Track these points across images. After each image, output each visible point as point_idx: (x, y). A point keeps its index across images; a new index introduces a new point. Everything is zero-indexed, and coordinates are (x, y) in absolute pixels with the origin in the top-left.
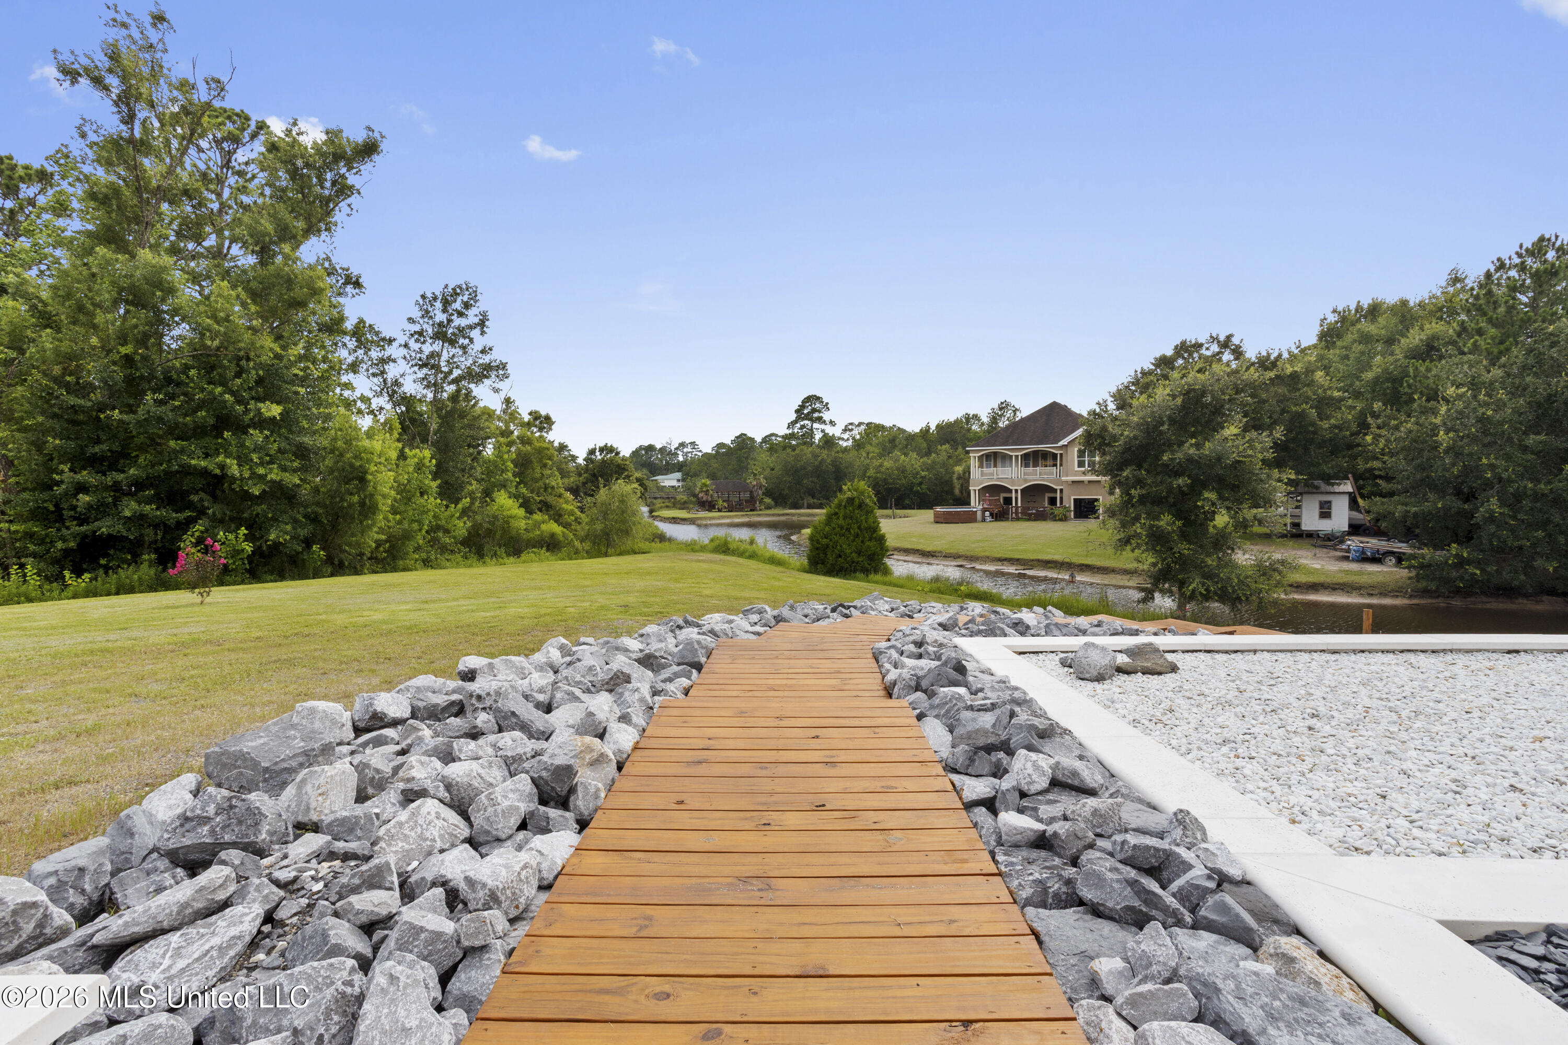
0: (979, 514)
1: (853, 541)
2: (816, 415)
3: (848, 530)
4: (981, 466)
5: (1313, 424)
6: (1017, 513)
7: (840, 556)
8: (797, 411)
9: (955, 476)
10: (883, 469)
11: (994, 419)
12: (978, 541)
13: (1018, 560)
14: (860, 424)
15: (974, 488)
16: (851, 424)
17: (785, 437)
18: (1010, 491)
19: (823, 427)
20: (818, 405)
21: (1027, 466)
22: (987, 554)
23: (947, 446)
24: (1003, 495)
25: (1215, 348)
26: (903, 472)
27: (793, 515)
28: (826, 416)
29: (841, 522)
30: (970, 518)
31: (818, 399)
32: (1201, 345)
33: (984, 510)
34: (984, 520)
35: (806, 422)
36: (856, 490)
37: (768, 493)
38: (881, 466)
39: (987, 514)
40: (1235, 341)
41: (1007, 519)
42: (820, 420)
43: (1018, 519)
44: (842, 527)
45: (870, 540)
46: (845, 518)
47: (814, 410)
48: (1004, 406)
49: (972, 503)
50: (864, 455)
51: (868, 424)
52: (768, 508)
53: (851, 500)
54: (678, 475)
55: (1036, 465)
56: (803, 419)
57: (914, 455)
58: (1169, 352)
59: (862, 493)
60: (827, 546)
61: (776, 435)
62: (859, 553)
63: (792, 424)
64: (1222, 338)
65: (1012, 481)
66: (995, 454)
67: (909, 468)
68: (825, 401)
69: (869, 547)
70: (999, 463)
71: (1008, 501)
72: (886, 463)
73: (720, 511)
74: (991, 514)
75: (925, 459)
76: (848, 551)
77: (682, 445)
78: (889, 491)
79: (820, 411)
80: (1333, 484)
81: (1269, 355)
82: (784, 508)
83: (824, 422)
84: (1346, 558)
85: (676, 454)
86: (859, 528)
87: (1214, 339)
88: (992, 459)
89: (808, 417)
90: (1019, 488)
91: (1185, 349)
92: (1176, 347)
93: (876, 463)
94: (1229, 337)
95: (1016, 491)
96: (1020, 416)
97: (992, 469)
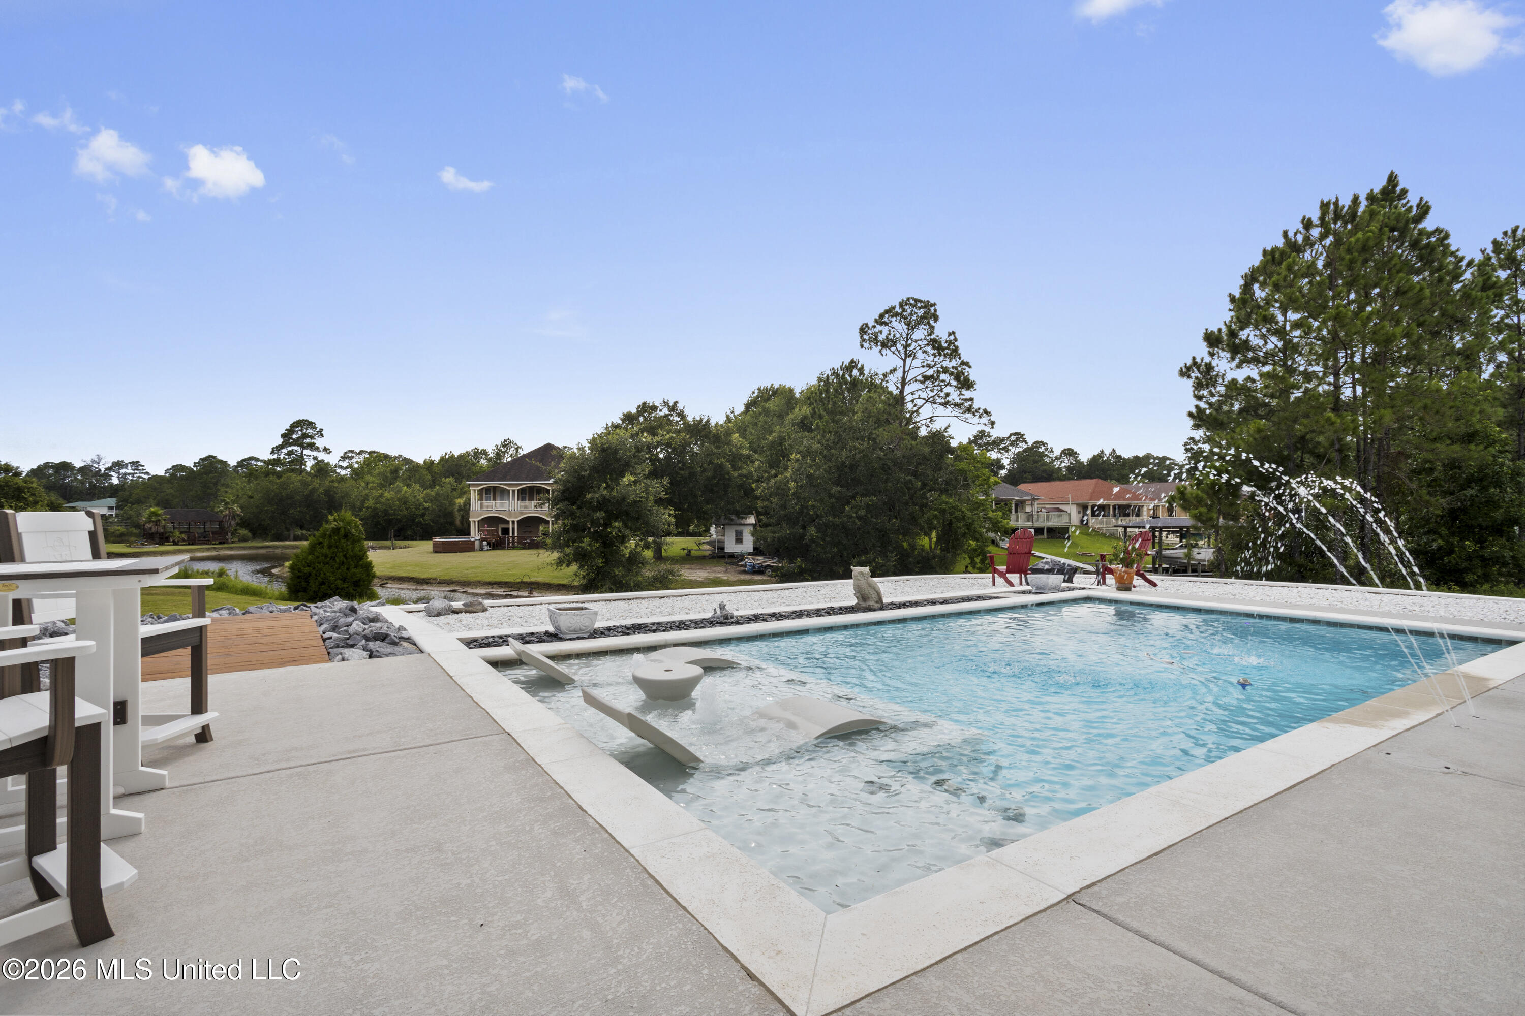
0: (477, 543)
1: (338, 569)
2: (308, 441)
3: (333, 558)
4: (481, 499)
5: (728, 474)
6: (513, 542)
7: (323, 583)
8: (283, 436)
9: (457, 508)
10: (383, 500)
11: (499, 455)
12: (472, 568)
13: (506, 583)
14: (361, 452)
15: (474, 520)
16: (351, 451)
17: (268, 463)
18: (508, 522)
19: (315, 454)
20: (310, 431)
21: (523, 499)
22: (479, 579)
23: (452, 479)
24: (501, 526)
25: (666, 411)
26: (405, 503)
27: (276, 547)
28: (319, 442)
29: (325, 550)
30: (469, 547)
31: (311, 424)
32: (656, 408)
33: (482, 540)
34: (481, 549)
35: (295, 448)
36: (342, 521)
37: (244, 524)
38: (381, 496)
39: (485, 543)
40: (680, 407)
41: (504, 548)
42: (312, 446)
43: (514, 548)
44: (326, 556)
45: (356, 567)
46: (330, 547)
47: (305, 436)
48: (507, 444)
49: (472, 534)
50: (363, 484)
51: (370, 453)
52: (244, 539)
53: (336, 530)
54: (112, 502)
55: (531, 499)
56: (291, 444)
57: (418, 487)
58: (634, 411)
59: (349, 523)
60: (310, 574)
61: (257, 460)
62: (344, 580)
63: (277, 449)
64: (671, 404)
65: (509, 513)
66: (495, 488)
67: (411, 499)
68: (319, 427)
69: (354, 574)
70: (498, 497)
71: (506, 531)
72: (386, 494)
73: (175, 544)
74: (489, 544)
75: (429, 491)
76: (332, 578)
77: (118, 465)
78: (389, 522)
79: (312, 437)
80: (742, 518)
81: (701, 420)
82: (265, 540)
83: (317, 449)
84: (745, 572)
85: (107, 476)
86: (345, 556)
87: (666, 403)
88: (491, 493)
89: (298, 442)
90: (516, 520)
91: (645, 408)
92: (639, 407)
93: (376, 493)
94: (676, 403)
95: (513, 522)
96: (521, 453)
97: (492, 502)
